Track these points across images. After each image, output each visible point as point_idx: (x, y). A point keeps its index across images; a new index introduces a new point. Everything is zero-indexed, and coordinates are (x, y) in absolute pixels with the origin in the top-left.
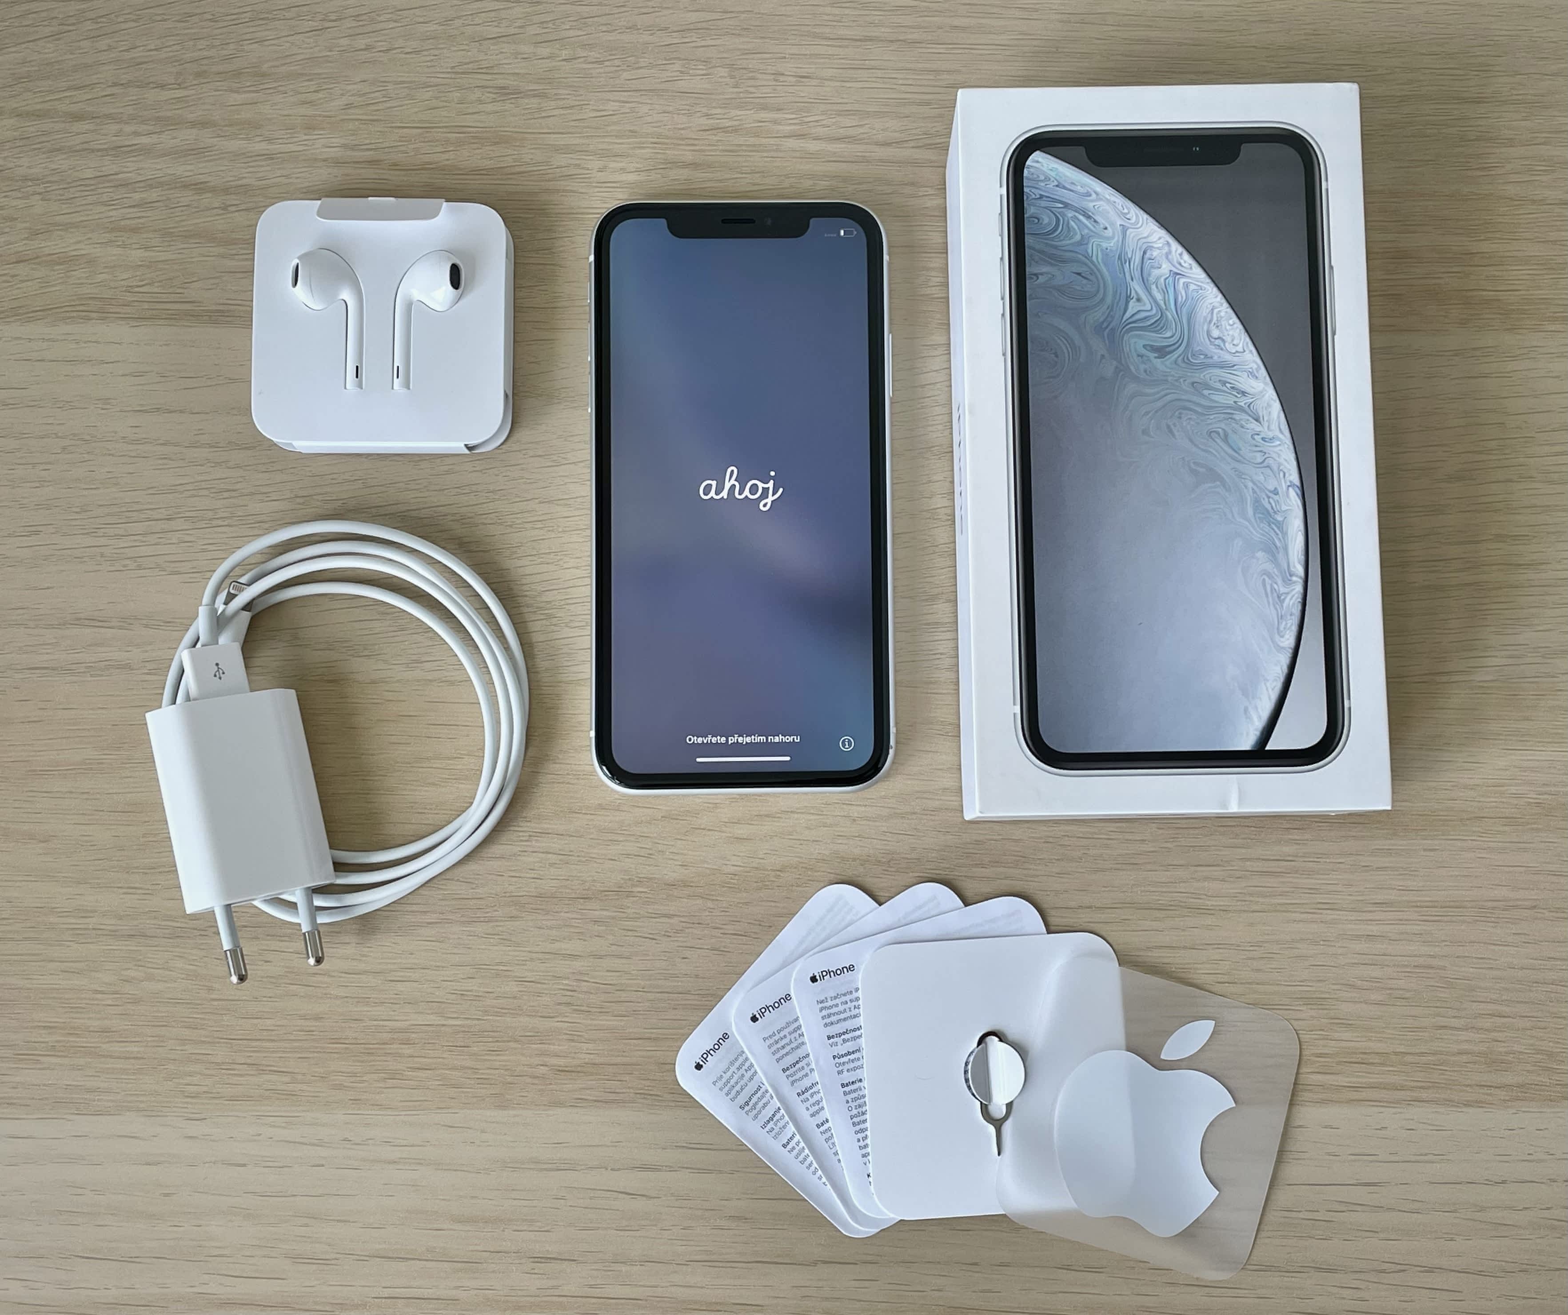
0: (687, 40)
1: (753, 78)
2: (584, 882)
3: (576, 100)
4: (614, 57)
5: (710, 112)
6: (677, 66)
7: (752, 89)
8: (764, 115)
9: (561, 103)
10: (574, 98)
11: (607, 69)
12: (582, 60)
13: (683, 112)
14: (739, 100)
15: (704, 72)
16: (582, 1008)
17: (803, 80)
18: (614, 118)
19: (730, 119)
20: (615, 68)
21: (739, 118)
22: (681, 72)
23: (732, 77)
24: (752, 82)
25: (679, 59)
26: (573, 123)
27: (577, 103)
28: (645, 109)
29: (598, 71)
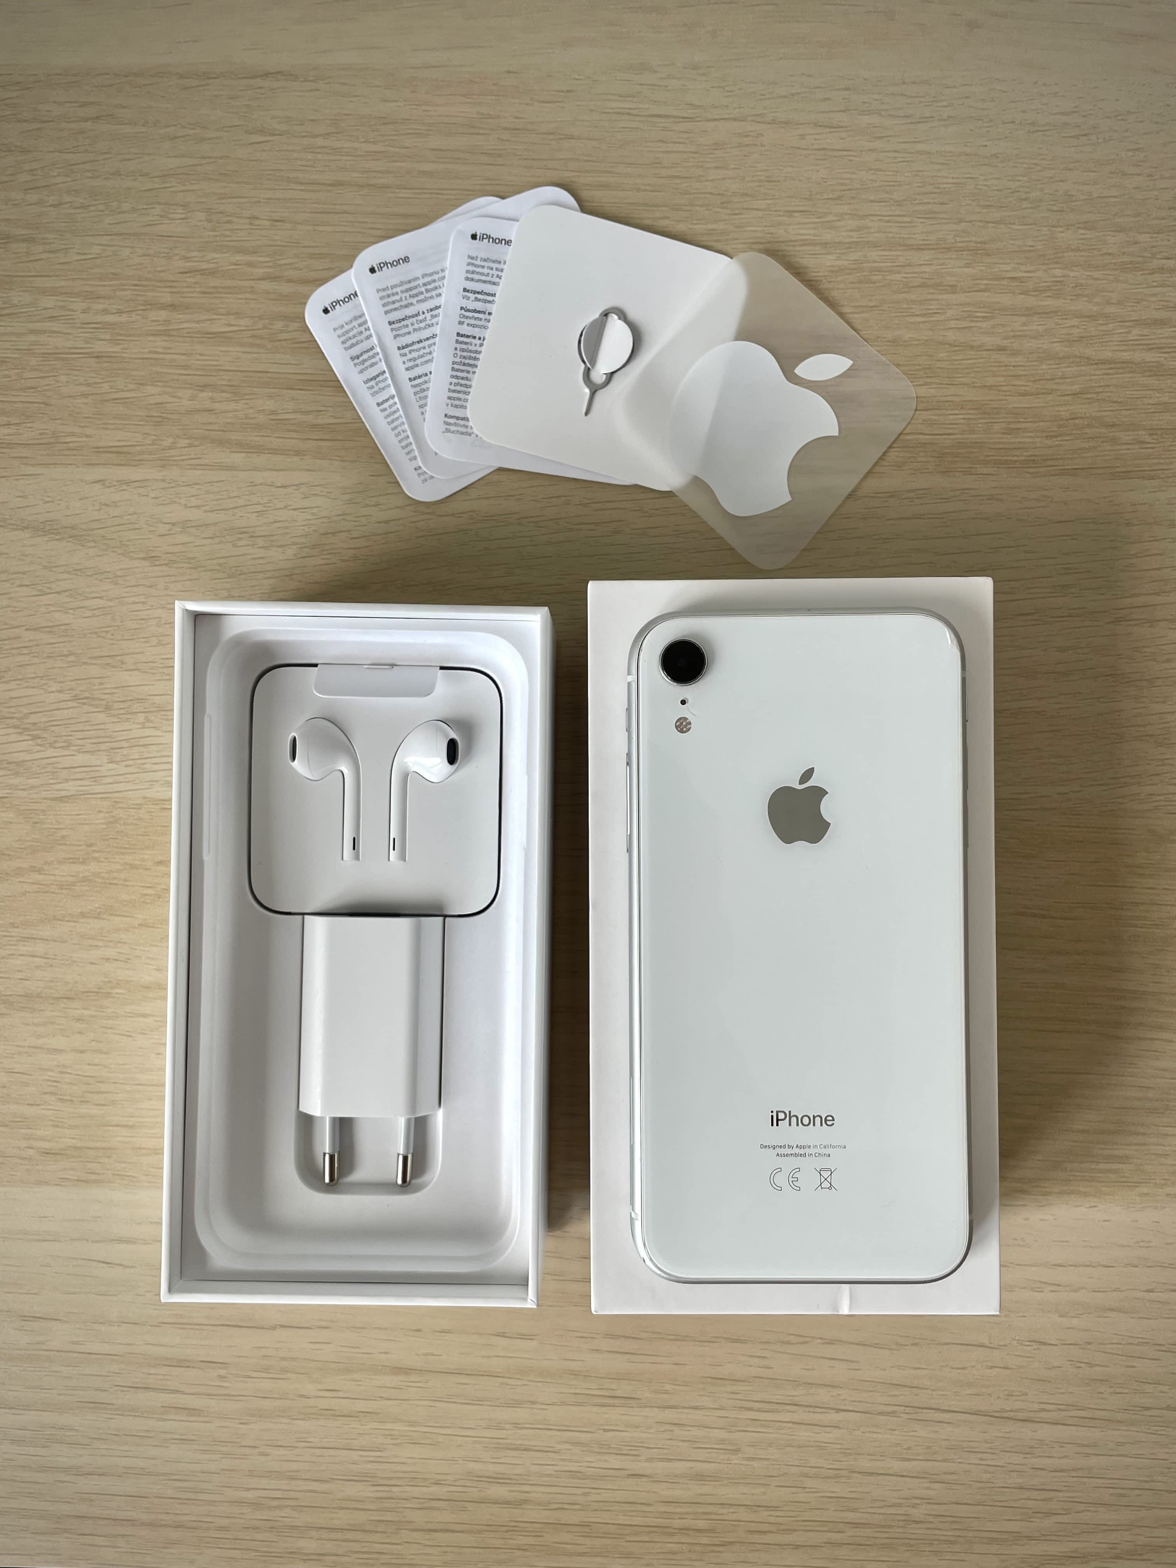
0: (167, 185)
1: (229, 222)
2: (67, 983)
3: (62, 244)
4: (98, 202)
5: (188, 255)
6: (158, 210)
7: (227, 233)
8: (238, 258)
9: (47, 247)
10: (60, 242)
11: (91, 214)
12: (68, 205)
13: (163, 255)
14: (216, 243)
15: (183, 216)
16: (66, 1098)
17: (277, 224)
18: (98, 261)
19: (208, 262)
20: (100, 213)
21: (215, 261)
22: (161, 216)
23: (209, 221)
24: (229, 226)
25: (159, 203)
26: (58, 267)
27: (63, 247)
28: (127, 252)
29: (83, 215)
